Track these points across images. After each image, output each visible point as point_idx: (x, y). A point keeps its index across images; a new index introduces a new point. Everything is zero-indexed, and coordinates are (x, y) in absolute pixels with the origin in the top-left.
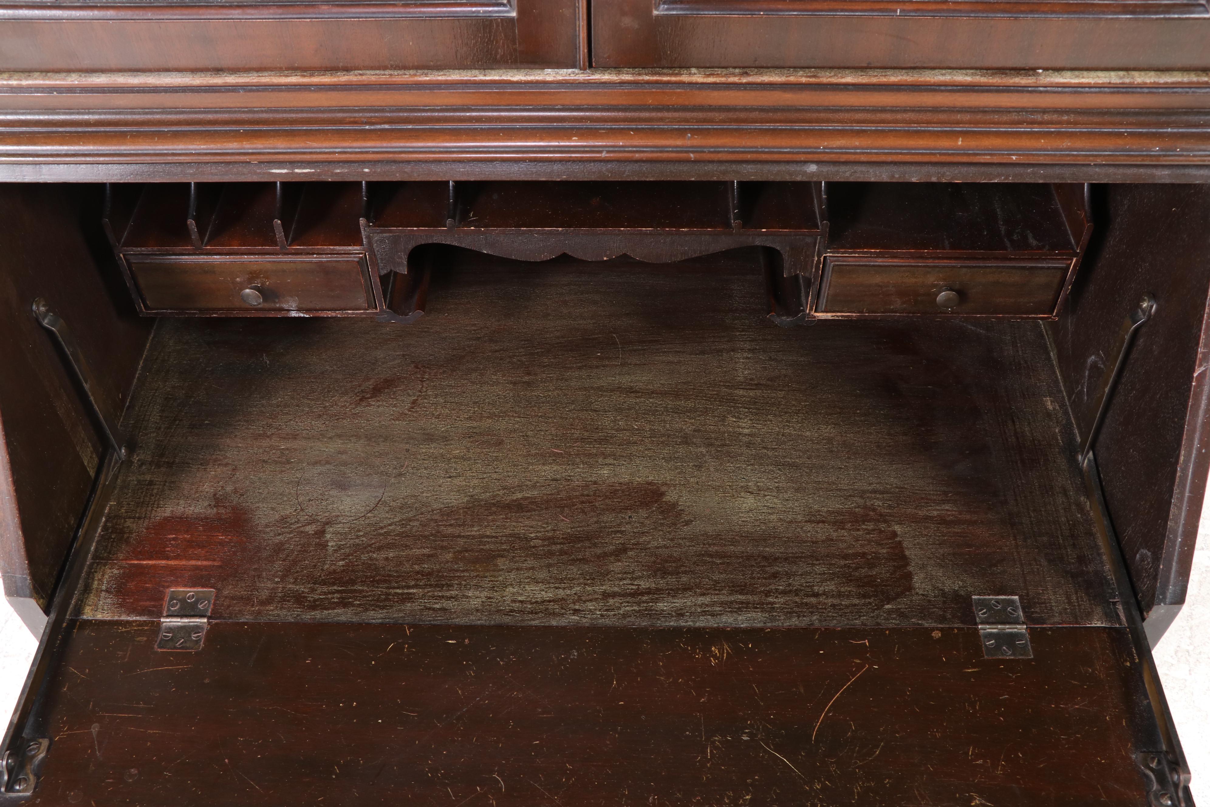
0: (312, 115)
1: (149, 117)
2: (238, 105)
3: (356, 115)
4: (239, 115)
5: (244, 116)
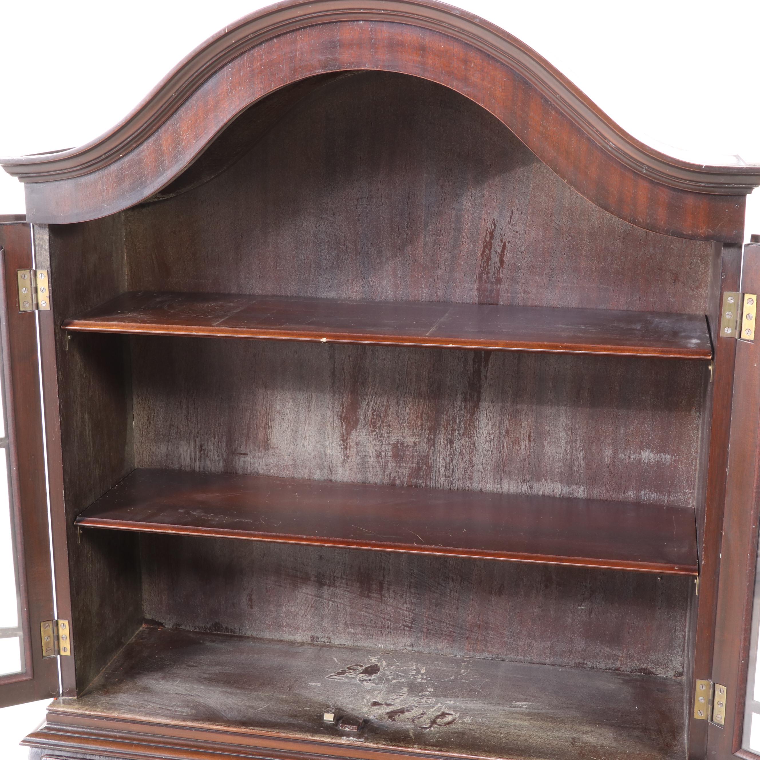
0: (225, 747)
1: (146, 737)
2: (190, 737)
3: (246, 749)
4: (190, 742)
5: (192, 743)
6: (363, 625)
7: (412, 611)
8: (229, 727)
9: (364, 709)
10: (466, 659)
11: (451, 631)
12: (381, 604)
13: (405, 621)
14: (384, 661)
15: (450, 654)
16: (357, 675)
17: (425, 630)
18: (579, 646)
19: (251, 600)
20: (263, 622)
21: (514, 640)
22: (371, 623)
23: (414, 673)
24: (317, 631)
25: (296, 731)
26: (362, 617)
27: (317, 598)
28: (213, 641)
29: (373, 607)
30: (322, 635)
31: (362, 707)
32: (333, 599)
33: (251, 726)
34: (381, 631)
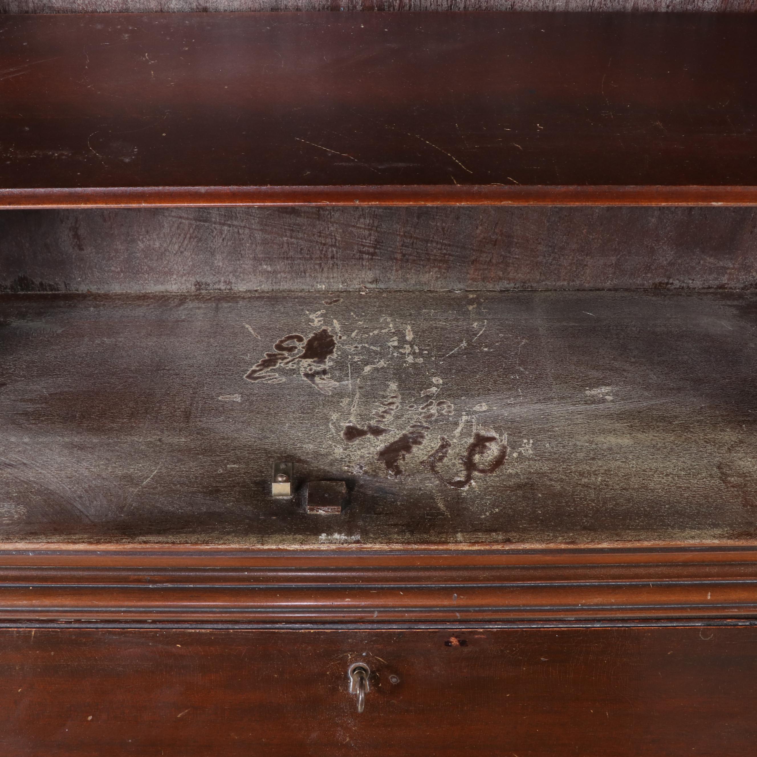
6: (287, 258)
7: (374, 228)
8: (98, 542)
9: (336, 451)
10: (471, 296)
11: (445, 254)
12: (318, 222)
13: (362, 245)
14: (335, 321)
15: (441, 288)
16: (299, 362)
17: (399, 256)
18: (664, 258)
19: (76, 236)
20: (106, 269)
21: (554, 259)
22: (301, 253)
23: (396, 344)
24: (205, 274)
25: (229, 533)
26: (286, 245)
27: (198, 223)
28: (22, 316)
29: (304, 228)
30: (215, 279)
31: (331, 446)
32: (229, 222)
33: (141, 534)
34: (321, 264)
